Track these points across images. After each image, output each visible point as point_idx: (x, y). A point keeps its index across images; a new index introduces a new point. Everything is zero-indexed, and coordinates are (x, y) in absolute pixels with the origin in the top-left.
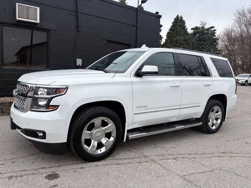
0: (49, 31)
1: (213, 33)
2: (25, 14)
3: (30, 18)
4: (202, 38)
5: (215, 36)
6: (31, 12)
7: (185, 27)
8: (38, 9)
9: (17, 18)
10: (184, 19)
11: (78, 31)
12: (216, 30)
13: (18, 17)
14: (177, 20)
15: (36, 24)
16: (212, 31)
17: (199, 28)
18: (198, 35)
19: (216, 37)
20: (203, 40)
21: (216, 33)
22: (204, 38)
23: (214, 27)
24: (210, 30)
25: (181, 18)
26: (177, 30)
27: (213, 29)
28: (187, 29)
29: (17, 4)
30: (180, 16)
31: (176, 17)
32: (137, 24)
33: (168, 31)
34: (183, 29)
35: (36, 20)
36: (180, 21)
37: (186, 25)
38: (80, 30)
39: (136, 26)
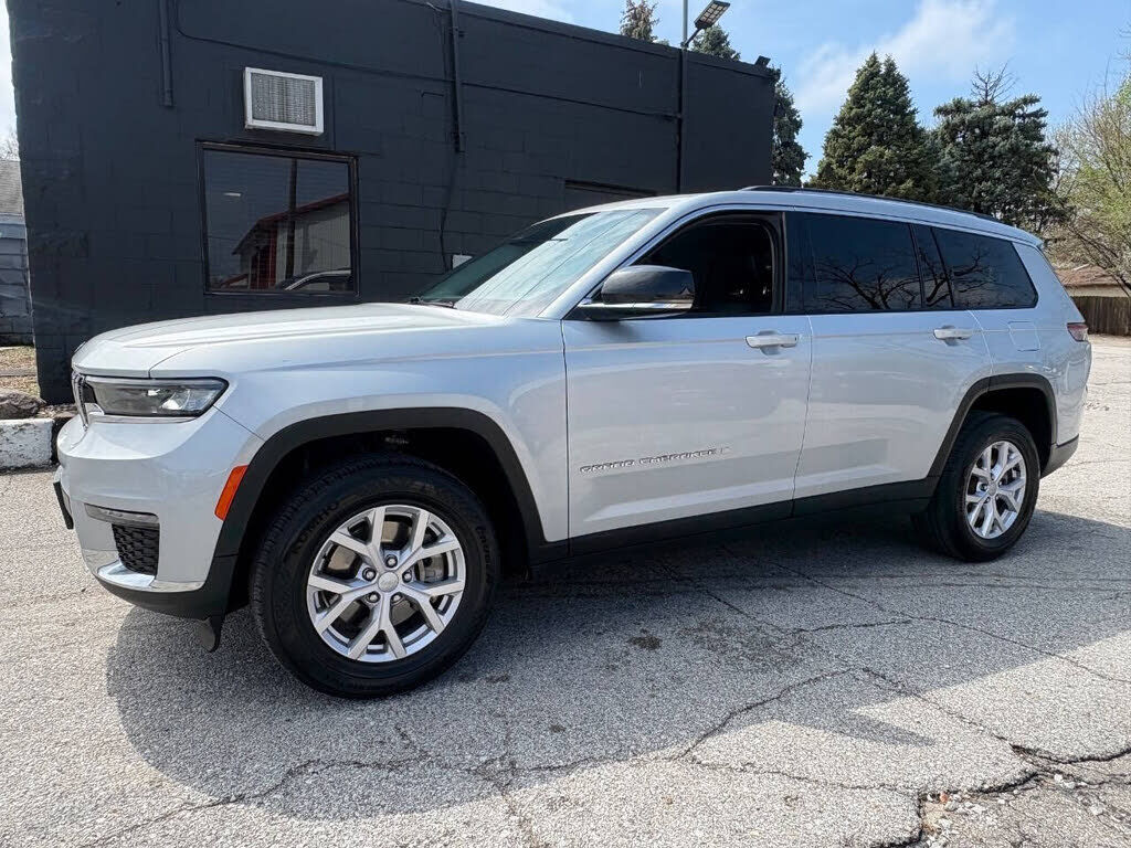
0: (356, 157)
1: (1032, 128)
2: (276, 106)
3: (292, 118)
4: (984, 150)
5: (1041, 139)
6: (296, 97)
7: (906, 104)
8: (318, 82)
9: (251, 122)
10: (901, 70)
11: (457, 150)
12: (1044, 115)
13: (254, 118)
14: (872, 79)
15: (310, 136)
16: (1029, 116)
17: (972, 105)
18: (963, 137)
19: (1045, 143)
20: (986, 157)
21: (1044, 125)
22: (990, 150)
23: (1038, 100)
24: (1020, 111)
25: (891, 66)
26: (868, 119)
27: (1030, 109)
28: (913, 112)
29: (249, 71)
30: (882, 59)
31: (864, 64)
32: (680, 111)
33: (834, 127)
34: (895, 113)
35: (314, 125)
36: (885, 80)
37: (910, 96)
38: (462, 149)
39: (676, 121)
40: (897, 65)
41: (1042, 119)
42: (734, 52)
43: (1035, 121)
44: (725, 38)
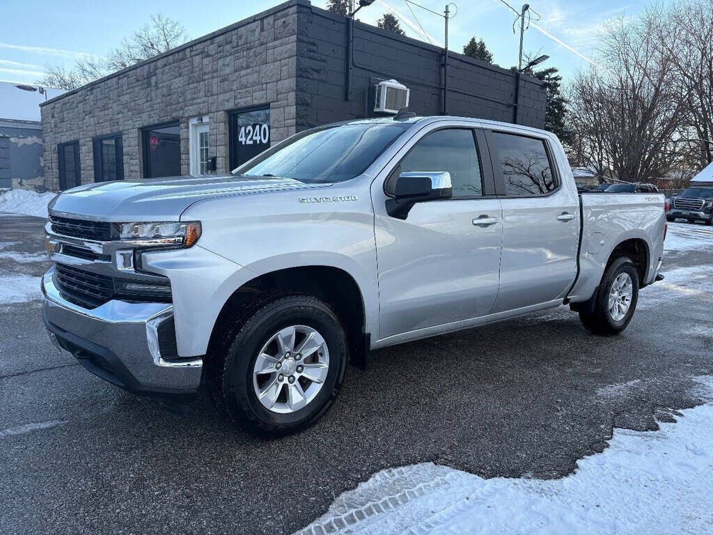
1: (554, 87)
2: (393, 102)
5: (558, 93)
6: (400, 98)
8: (408, 90)
10: (488, 48)
12: (560, 79)
13: (385, 108)
16: (552, 79)
19: (560, 96)
21: (559, 85)
23: (556, 71)
24: (547, 76)
25: (482, 45)
27: (553, 75)
30: (477, 41)
31: (468, 43)
32: (516, 102)
36: (480, 53)
39: (513, 107)
40: (486, 45)
41: (558, 82)
42: (402, 31)
43: (555, 83)
44: (396, 22)
